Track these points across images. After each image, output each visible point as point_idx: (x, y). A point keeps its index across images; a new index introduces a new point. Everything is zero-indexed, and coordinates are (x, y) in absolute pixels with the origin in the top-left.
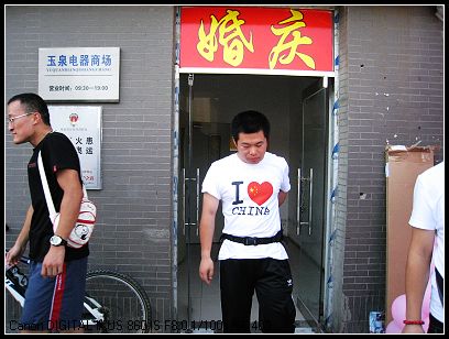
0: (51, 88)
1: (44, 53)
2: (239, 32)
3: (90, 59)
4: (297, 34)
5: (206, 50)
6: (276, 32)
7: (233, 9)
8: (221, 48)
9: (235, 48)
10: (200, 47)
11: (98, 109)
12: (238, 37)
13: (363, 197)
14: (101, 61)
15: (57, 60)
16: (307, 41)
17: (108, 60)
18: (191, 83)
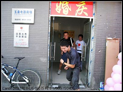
0: (15, 19)
1: (14, 10)
2: (67, 5)
3: (26, 12)
4: (83, 7)
5: (58, 10)
6: (77, 5)
8: (62, 10)
9: (66, 10)
10: (56, 9)
11: (28, 25)
12: (67, 7)
13: (100, 51)
14: (29, 12)
15: (17, 12)
16: (86, 8)
17: (31, 12)
18: (54, 19)
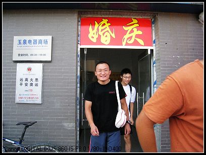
0: (19, 55)
1: (16, 39)
2: (108, 29)
3: (38, 41)
4: (135, 30)
5: (93, 37)
6: (125, 28)
7: (105, 18)
8: (99, 36)
9: (106, 36)
10: (90, 36)
11: (41, 65)
12: (108, 31)
14: (43, 42)
15: (22, 42)
16: (140, 33)
17: (46, 42)
18: (85, 52)
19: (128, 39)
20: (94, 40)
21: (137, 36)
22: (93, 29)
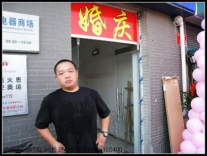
2: (99, 18)
3: (17, 21)
4: (124, 22)
5: (83, 25)
6: (116, 20)
7: (96, 5)
8: (91, 25)
9: (98, 26)
10: (80, 23)
11: (24, 57)
13: (156, 101)
14: (26, 23)
16: (128, 26)
17: (31, 24)
18: (78, 43)
19: (118, 32)
20: (85, 29)
21: (126, 30)
22: (84, 16)
